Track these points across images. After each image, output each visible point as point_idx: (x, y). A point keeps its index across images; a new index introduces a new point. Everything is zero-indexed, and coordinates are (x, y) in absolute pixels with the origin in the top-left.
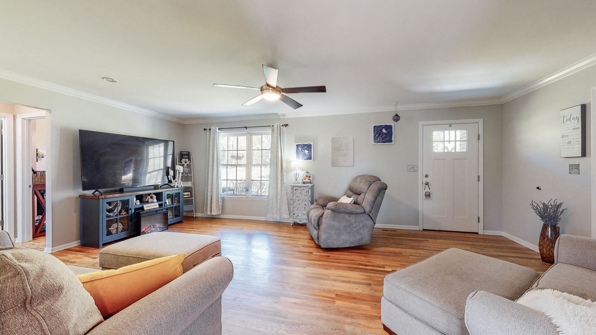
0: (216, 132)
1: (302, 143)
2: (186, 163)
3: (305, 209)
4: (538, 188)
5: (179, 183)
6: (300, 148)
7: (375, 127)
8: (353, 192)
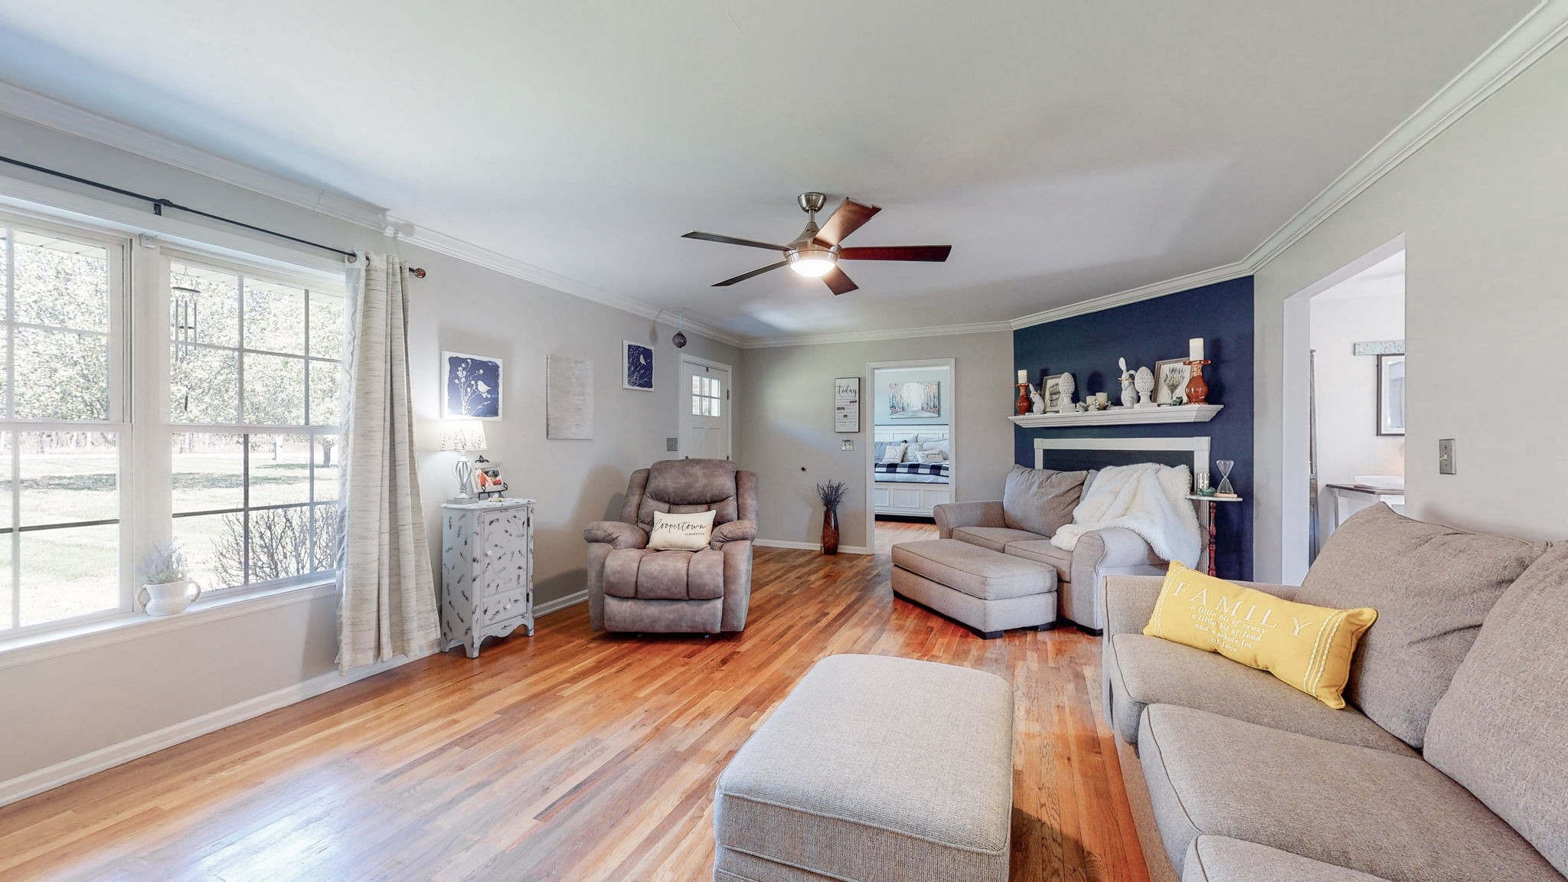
1: (470, 356)
3: (519, 583)
4: (803, 469)
6: (461, 373)
7: (630, 346)
8: (668, 502)
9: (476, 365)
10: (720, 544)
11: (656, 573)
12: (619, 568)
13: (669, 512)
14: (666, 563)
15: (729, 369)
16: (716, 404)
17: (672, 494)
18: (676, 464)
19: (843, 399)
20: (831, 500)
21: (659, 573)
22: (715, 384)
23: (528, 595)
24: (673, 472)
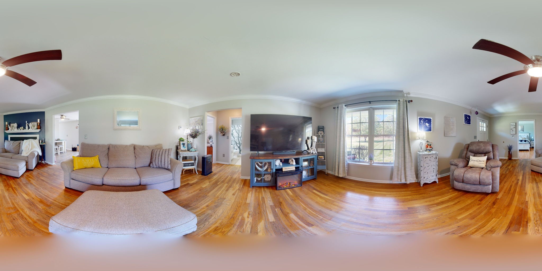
0: (343, 108)
1: (424, 117)
2: (321, 134)
4: (504, 142)
5: (314, 150)
6: (422, 121)
7: (465, 115)
8: (474, 153)
9: (426, 119)
10: (490, 169)
11: (469, 178)
12: (458, 175)
13: (474, 156)
14: (472, 175)
15: (487, 121)
16: (485, 128)
17: (475, 151)
18: (476, 143)
19: (512, 127)
20: (510, 148)
21: (470, 177)
22: (484, 124)
23: (436, 175)
24: (475, 145)
